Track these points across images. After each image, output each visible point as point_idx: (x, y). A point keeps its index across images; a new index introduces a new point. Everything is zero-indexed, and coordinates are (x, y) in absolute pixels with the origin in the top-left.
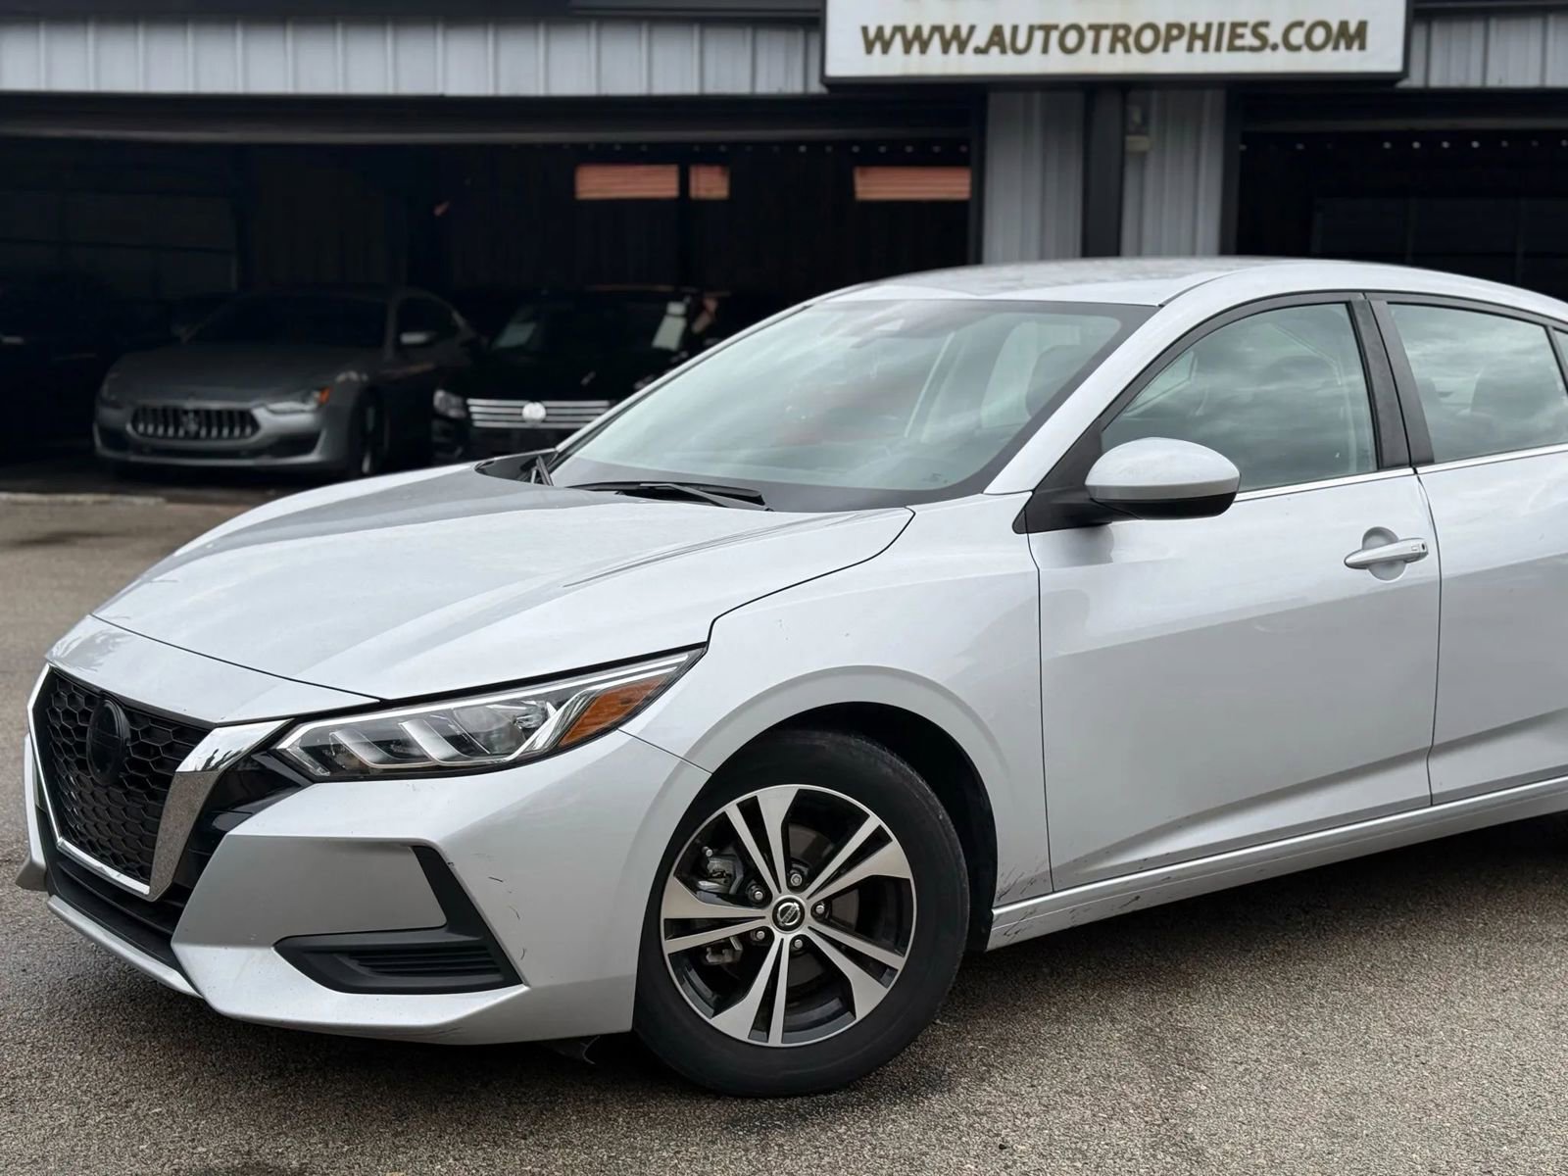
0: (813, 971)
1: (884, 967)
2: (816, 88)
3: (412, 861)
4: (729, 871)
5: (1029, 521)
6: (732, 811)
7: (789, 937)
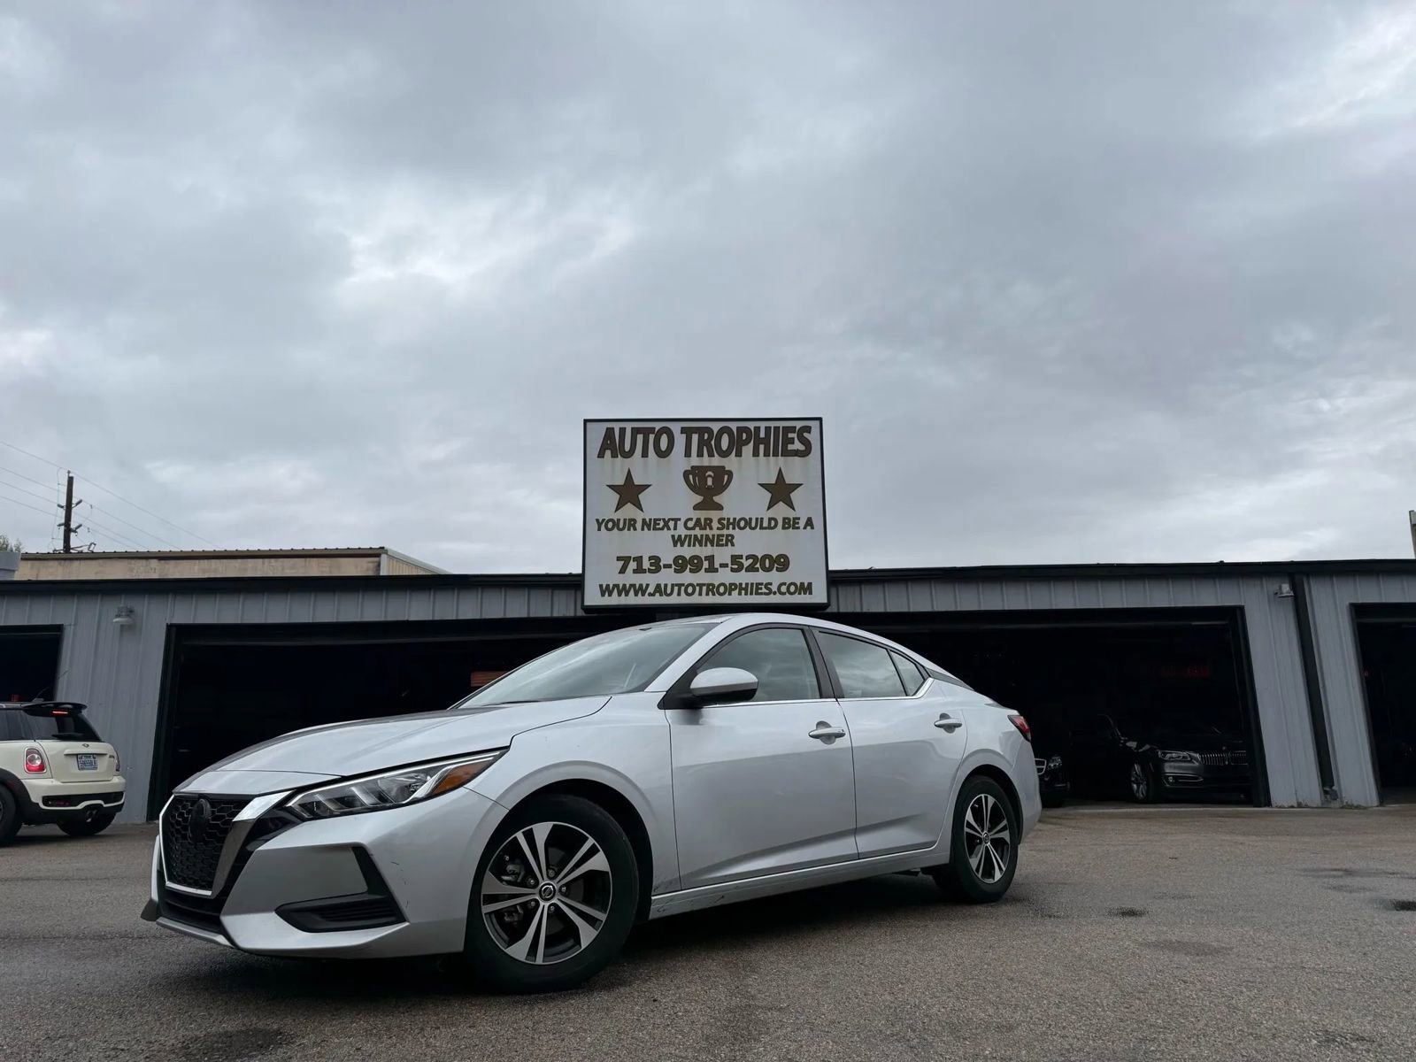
0: (559, 927)
1: (597, 920)
2: (580, 613)
3: (352, 855)
4: (517, 871)
5: (664, 704)
6: (520, 836)
7: (547, 904)
